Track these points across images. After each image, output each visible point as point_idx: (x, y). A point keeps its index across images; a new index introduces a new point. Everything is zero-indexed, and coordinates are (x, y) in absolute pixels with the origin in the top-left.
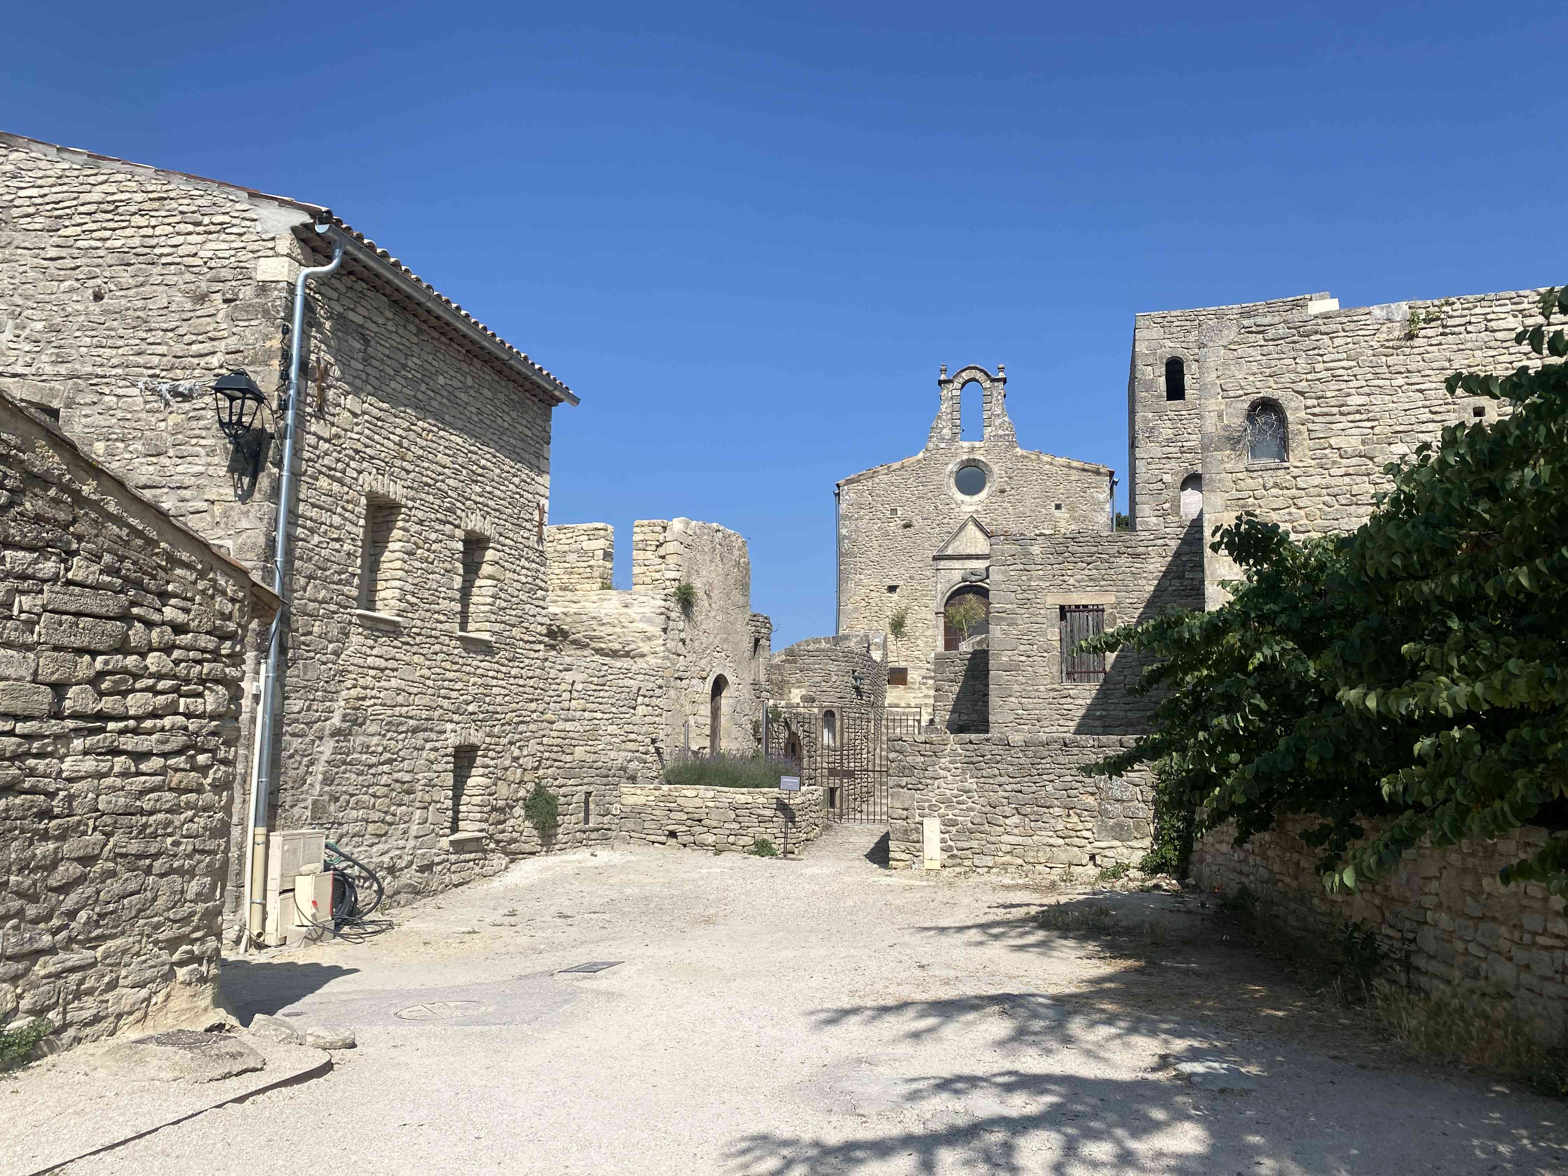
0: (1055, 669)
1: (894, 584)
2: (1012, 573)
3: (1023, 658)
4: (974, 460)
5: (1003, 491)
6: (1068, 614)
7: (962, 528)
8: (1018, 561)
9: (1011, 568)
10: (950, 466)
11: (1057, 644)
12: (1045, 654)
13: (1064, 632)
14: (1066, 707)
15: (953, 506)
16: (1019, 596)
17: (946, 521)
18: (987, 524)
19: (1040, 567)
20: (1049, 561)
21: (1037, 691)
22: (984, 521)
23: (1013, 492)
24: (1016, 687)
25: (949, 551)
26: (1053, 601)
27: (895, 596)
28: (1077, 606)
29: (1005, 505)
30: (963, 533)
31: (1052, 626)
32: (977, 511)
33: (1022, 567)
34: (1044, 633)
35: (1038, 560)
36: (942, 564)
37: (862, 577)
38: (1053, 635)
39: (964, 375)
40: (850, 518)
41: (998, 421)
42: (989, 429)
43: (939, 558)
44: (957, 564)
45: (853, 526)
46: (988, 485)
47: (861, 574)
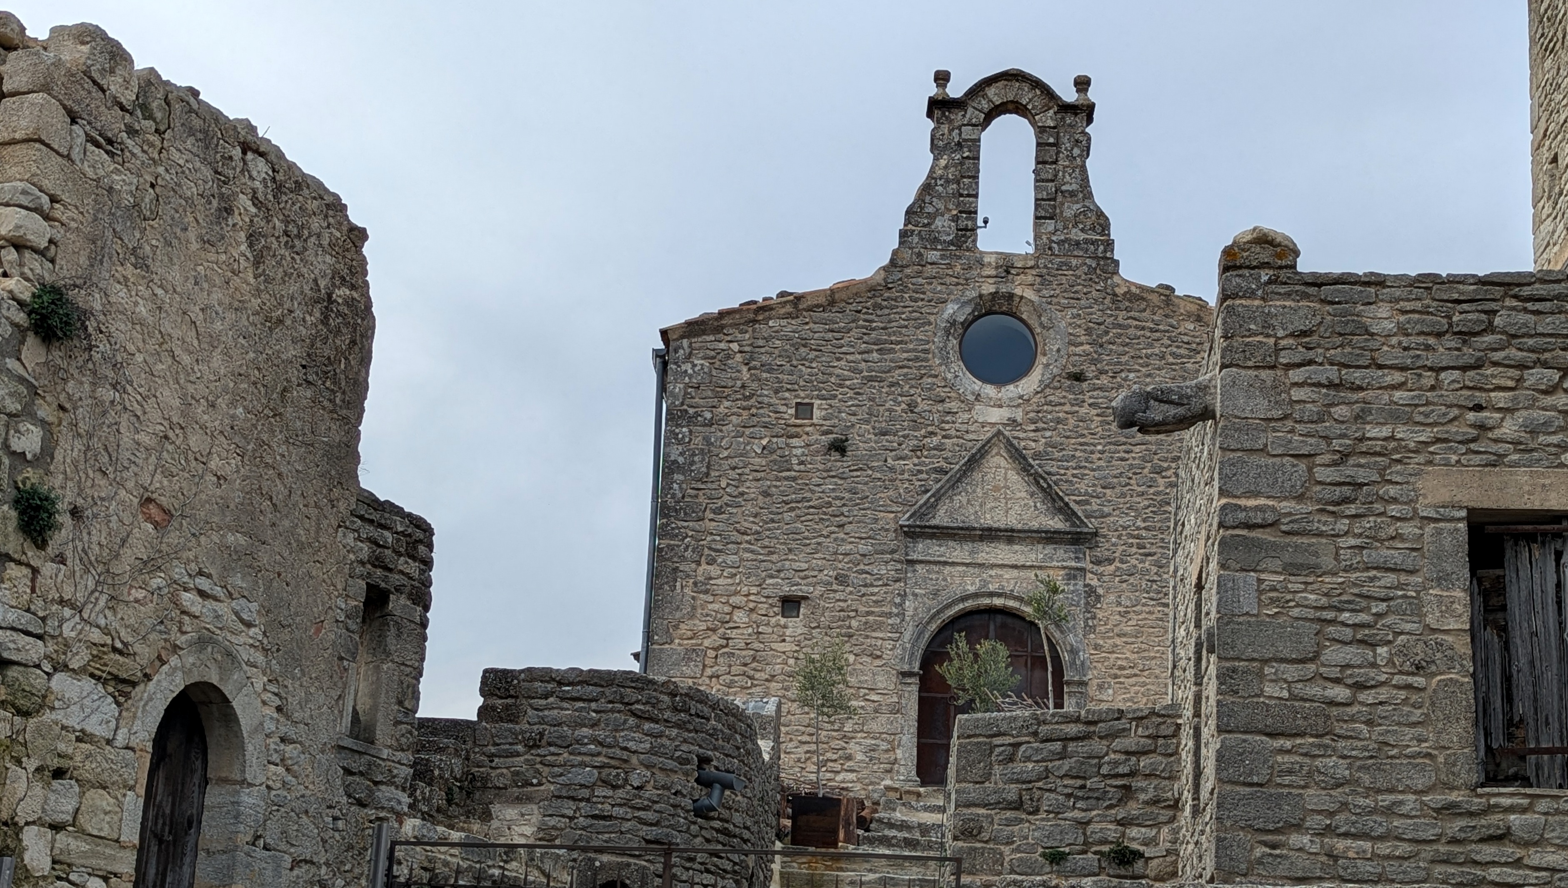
0: (1456, 736)
1: (796, 591)
2: (1297, 394)
3: (1340, 693)
4: (1011, 296)
5: (1078, 377)
7: (974, 461)
8: (1318, 354)
9: (1297, 375)
10: (951, 309)
11: (1463, 646)
12: (1419, 681)
15: (954, 405)
16: (1321, 473)
17: (935, 440)
18: (1037, 455)
19: (1397, 377)
20: (1430, 359)
21: (1389, 811)
22: (1032, 445)
23: (1104, 380)
24: (1314, 797)
25: (941, 518)
26: (1444, 495)
27: (795, 626)
29: (1083, 411)
30: (977, 476)
32: (1013, 422)
33: (1331, 373)
34: (1414, 606)
35: (1389, 354)
36: (922, 549)
37: (714, 570)
38: (1448, 611)
39: (991, 92)
40: (691, 420)
41: (1070, 209)
42: (1050, 225)
43: (913, 533)
44: (958, 552)
45: (698, 440)
46: (1041, 360)
47: (711, 562)
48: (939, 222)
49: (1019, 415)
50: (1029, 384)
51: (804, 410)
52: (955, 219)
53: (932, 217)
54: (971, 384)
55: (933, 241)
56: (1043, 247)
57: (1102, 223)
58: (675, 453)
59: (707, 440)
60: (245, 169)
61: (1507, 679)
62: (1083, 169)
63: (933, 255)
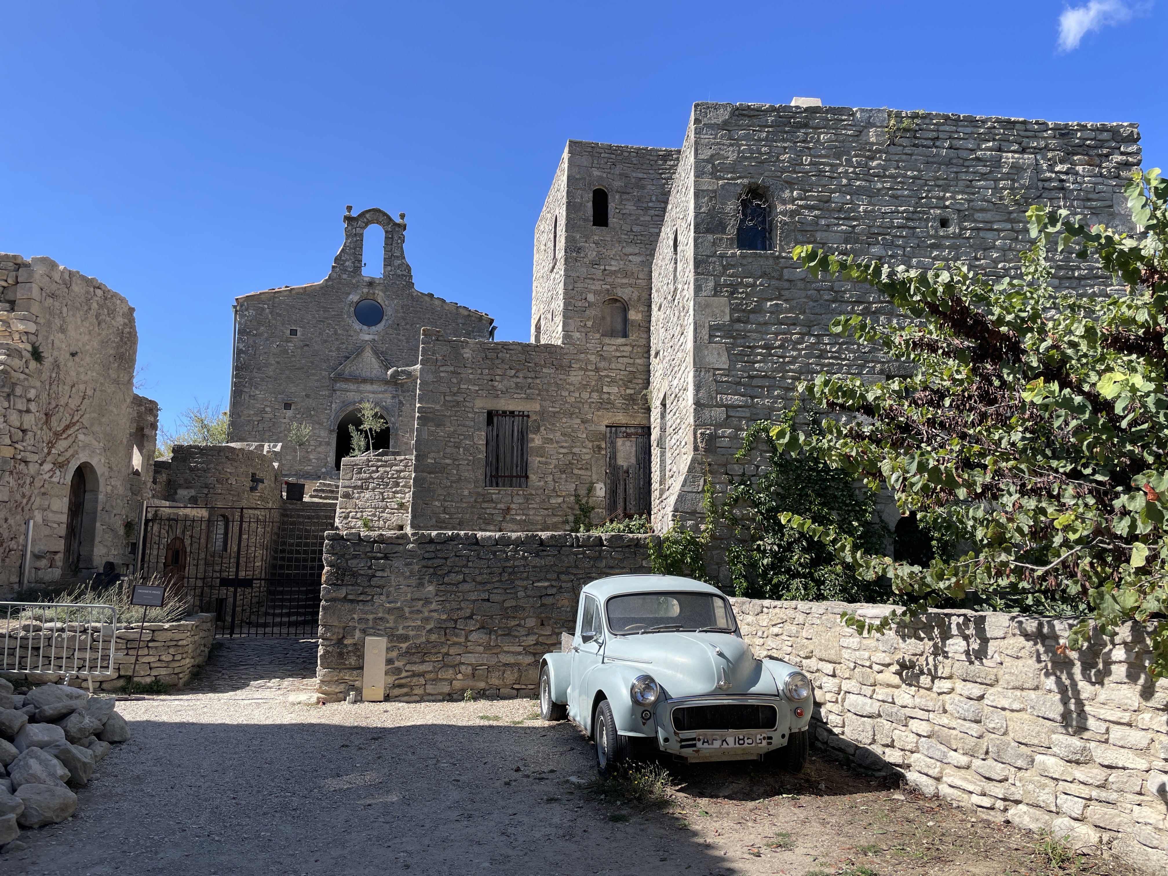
0: (480, 474)
1: (290, 400)
2: (442, 375)
4: (374, 294)
5: (399, 324)
6: (495, 419)
7: (358, 354)
8: (449, 363)
9: (442, 369)
10: (352, 297)
11: (483, 449)
12: (471, 458)
13: (490, 437)
14: (488, 511)
15: (352, 333)
16: (447, 398)
17: (345, 346)
18: (382, 353)
19: (470, 370)
21: (461, 494)
22: (381, 349)
23: (408, 325)
24: (440, 490)
25: (345, 374)
26: (481, 405)
27: (289, 413)
28: (504, 412)
30: (360, 359)
31: (479, 429)
32: (374, 340)
34: (471, 437)
35: (469, 363)
36: (339, 385)
37: (257, 391)
38: (480, 439)
39: (368, 216)
40: (248, 334)
41: (397, 262)
42: (389, 268)
43: (335, 380)
44: (352, 387)
45: (251, 342)
46: (385, 318)
47: (256, 388)
48: (347, 263)
49: (376, 338)
50: (380, 327)
51: (294, 332)
52: (354, 263)
53: (345, 261)
54: (357, 325)
55: (345, 270)
56: (386, 276)
57: (408, 268)
58: (241, 346)
59: (254, 342)
60: (95, 294)
61: (497, 456)
62: (402, 248)
63: (345, 276)
